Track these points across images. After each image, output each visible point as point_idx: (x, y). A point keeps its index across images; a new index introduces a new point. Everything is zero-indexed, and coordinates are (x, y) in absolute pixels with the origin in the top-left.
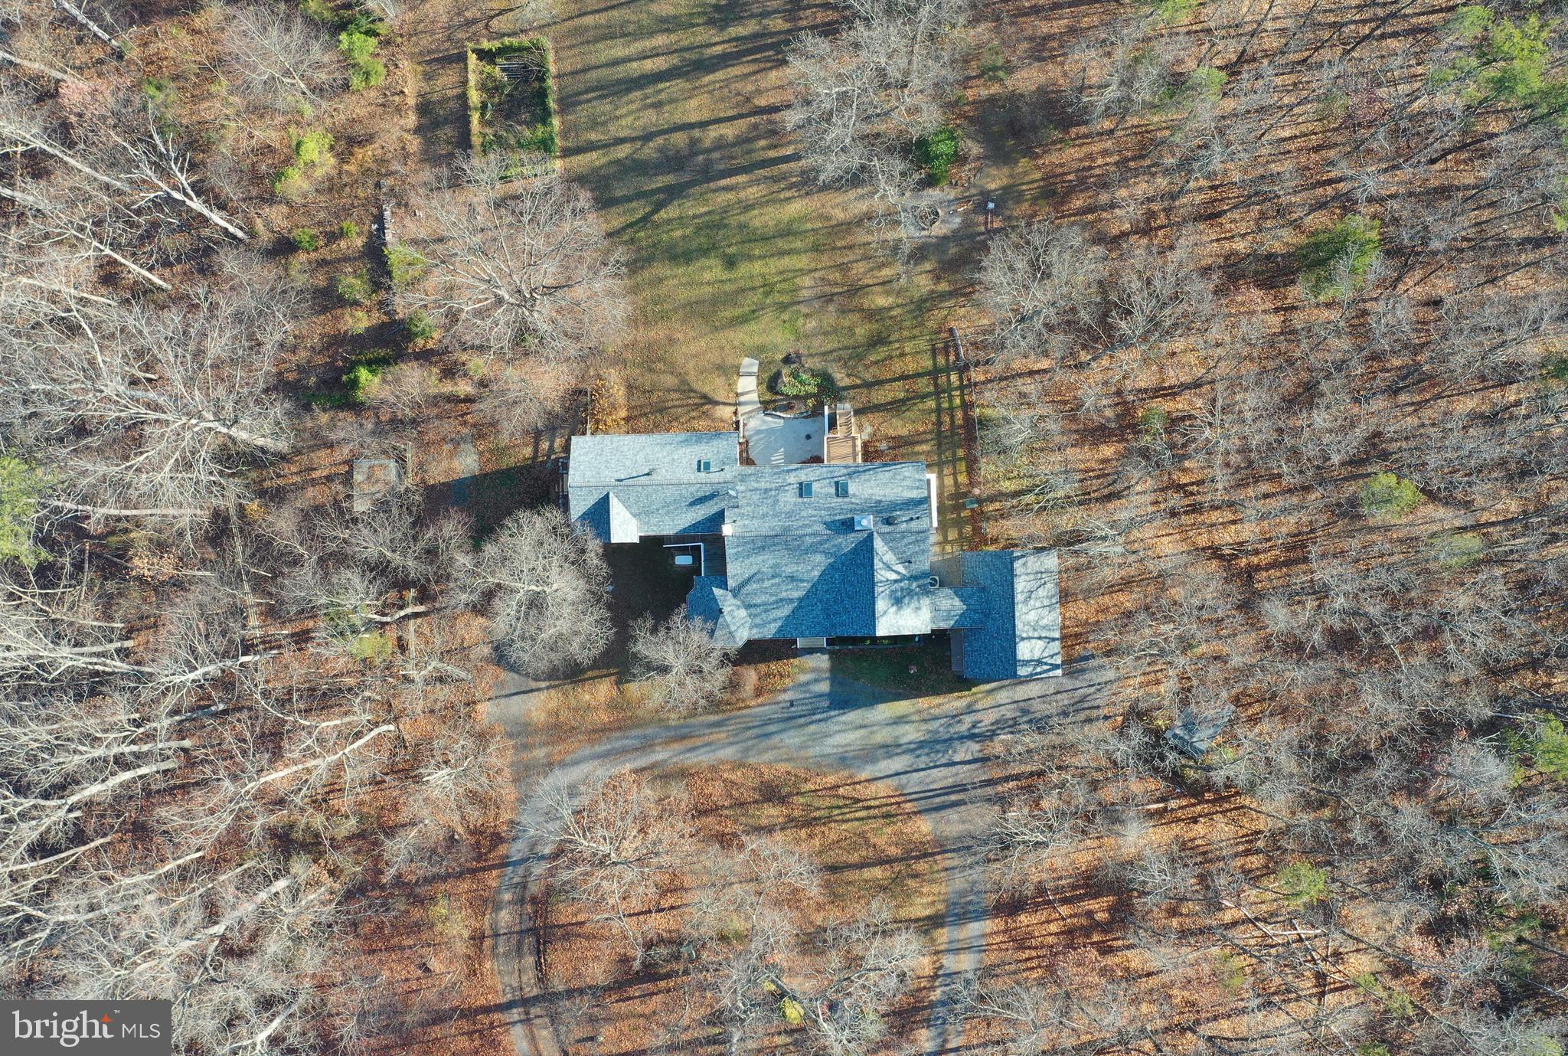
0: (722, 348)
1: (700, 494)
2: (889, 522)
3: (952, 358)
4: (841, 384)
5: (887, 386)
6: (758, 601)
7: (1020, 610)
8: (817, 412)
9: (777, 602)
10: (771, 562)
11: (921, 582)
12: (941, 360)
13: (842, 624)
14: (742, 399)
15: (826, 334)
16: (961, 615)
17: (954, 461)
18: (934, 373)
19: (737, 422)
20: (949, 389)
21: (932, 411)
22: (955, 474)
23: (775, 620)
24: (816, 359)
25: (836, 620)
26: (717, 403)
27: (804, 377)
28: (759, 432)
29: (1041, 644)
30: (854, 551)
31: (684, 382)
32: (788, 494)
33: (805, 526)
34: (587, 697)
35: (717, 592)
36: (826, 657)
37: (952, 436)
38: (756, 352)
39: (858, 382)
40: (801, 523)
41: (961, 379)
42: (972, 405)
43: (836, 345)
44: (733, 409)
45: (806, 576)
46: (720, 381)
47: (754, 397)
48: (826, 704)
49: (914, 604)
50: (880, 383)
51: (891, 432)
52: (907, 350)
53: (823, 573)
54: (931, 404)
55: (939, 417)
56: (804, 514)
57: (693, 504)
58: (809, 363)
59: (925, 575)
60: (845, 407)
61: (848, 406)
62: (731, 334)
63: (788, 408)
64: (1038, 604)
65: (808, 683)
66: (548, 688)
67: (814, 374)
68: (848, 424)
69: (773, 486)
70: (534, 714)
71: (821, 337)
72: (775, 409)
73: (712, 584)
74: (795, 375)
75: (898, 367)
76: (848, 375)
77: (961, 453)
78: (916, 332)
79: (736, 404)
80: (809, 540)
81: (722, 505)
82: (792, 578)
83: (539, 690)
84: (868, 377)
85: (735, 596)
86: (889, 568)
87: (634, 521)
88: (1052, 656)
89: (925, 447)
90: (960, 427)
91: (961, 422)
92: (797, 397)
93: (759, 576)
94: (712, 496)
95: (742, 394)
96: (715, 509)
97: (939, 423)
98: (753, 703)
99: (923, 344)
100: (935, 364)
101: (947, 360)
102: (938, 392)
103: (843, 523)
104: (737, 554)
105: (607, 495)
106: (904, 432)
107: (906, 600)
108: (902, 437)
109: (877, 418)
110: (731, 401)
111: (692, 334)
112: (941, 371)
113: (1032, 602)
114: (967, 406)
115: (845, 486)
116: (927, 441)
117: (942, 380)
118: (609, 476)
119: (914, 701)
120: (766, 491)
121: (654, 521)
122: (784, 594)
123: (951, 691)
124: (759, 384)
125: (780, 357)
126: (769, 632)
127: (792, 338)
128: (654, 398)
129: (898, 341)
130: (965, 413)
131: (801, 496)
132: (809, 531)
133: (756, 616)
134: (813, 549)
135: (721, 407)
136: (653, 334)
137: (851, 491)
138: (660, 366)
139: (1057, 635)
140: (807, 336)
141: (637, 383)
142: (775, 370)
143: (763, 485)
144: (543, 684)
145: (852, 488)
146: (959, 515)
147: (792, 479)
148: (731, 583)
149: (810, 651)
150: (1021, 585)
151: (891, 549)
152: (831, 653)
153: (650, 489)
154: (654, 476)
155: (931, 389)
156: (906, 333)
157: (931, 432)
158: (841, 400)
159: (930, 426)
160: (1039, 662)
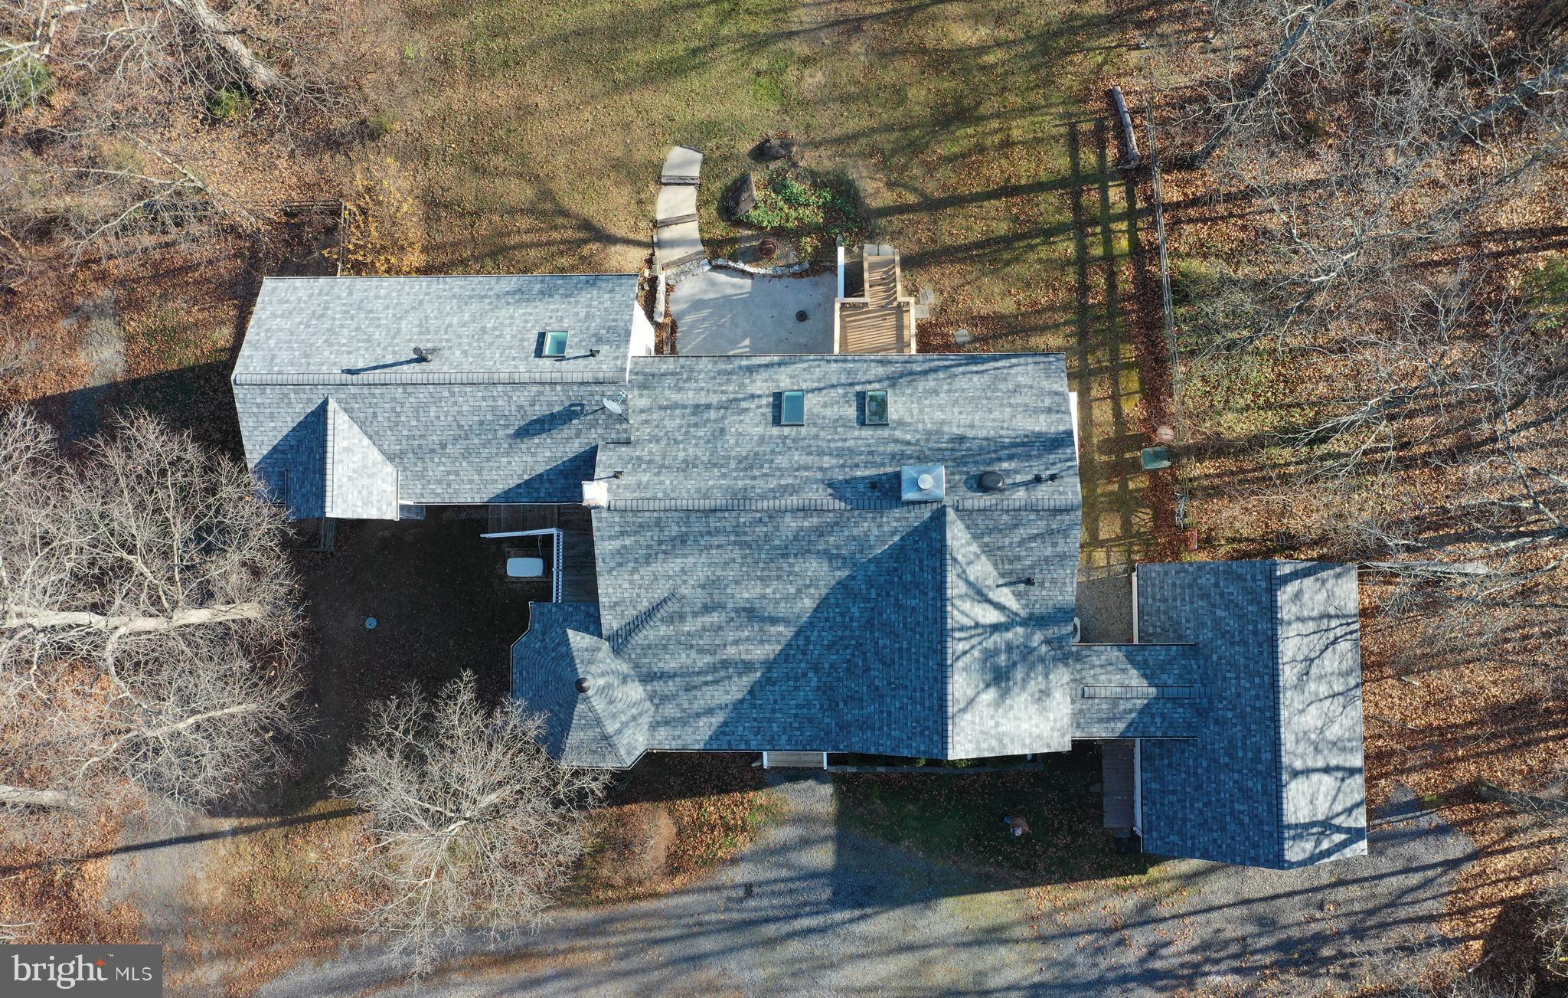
0: (627, 127)
1: (540, 410)
2: (982, 484)
3: (1111, 153)
4: (875, 203)
5: (973, 209)
6: (671, 664)
7: (1290, 703)
8: (820, 265)
9: (714, 668)
10: (701, 574)
11: (1052, 631)
12: (1088, 158)
13: (865, 725)
14: (667, 234)
15: (845, 100)
16: (1145, 710)
17: (1115, 370)
18: (1073, 183)
19: (653, 281)
20: (1105, 218)
21: (1068, 263)
22: (1115, 398)
23: (710, 711)
24: (823, 152)
25: (850, 714)
26: (612, 240)
27: (797, 187)
28: (697, 304)
29: (1328, 782)
30: (899, 553)
31: (546, 194)
32: (747, 418)
33: (784, 490)
34: (313, 856)
35: (578, 640)
36: (827, 790)
37: (1111, 316)
38: (695, 136)
39: (911, 198)
40: (773, 483)
41: (1130, 197)
42: (1155, 251)
43: (865, 122)
44: (645, 253)
45: (783, 609)
46: (621, 196)
47: (691, 230)
48: (826, 894)
49: (1036, 683)
50: (959, 201)
51: (980, 307)
52: (1016, 134)
53: (823, 604)
54: (1066, 247)
55: (1082, 274)
56: (782, 461)
57: (526, 432)
58: (808, 160)
59: (1062, 615)
60: (881, 253)
61: (888, 250)
62: (645, 97)
63: (760, 254)
64: (1323, 690)
65: (785, 848)
66: (235, 832)
67: (817, 180)
68: (888, 282)
69: (714, 399)
70: (202, 887)
71: (836, 107)
72: (734, 257)
73: (567, 622)
74: (777, 185)
75: (995, 172)
76: (890, 185)
77: (1129, 352)
78: (1037, 97)
79: (651, 245)
80: (791, 524)
81: (593, 436)
82: (751, 614)
83: (215, 835)
84: (932, 188)
85: (617, 651)
86: (981, 595)
87: (389, 469)
88: (1349, 811)
89: (1054, 341)
90: (1129, 298)
91: (1130, 288)
92: (780, 232)
93: (672, 607)
94: (568, 415)
95: (666, 223)
96: (575, 447)
97: (1083, 289)
98: (663, 887)
99: (1051, 124)
100: (1075, 164)
101: (1102, 156)
102: (1080, 225)
103: (874, 484)
104: (622, 552)
105: (323, 408)
106: (1007, 306)
107: (1019, 674)
108: (1002, 317)
109: (950, 275)
110: (641, 237)
111: (564, 95)
112: (1088, 179)
113: (1312, 686)
114: (1141, 254)
115: (882, 404)
116: (1056, 326)
117: (1091, 198)
118: (329, 363)
119: (1018, 893)
120: (697, 409)
121: (436, 470)
122: (731, 652)
123: (1102, 873)
124: (701, 204)
125: (746, 146)
126: (696, 737)
127: (775, 107)
128: (483, 228)
129: (998, 115)
130: (1140, 269)
131: (777, 421)
132: (793, 501)
133: (665, 699)
134: (801, 546)
135: (619, 248)
136: (485, 95)
137: (894, 412)
138: (499, 161)
139: (1358, 761)
140: (804, 104)
141: (449, 196)
142: (735, 174)
143: (690, 397)
144: (226, 824)
145: (896, 409)
146: (1124, 485)
147: (761, 385)
148: (610, 621)
149: (793, 775)
150: (1291, 645)
151: (988, 551)
152: (837, 780)
153: (423, 394)
154: (434, 365)
155: (1067, 216)
156: (1013, 99)
157: (1065, 308)
158: (872, 237)
159: (1062, 294)
160: (1326, 826)
